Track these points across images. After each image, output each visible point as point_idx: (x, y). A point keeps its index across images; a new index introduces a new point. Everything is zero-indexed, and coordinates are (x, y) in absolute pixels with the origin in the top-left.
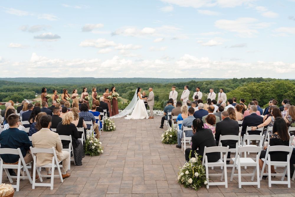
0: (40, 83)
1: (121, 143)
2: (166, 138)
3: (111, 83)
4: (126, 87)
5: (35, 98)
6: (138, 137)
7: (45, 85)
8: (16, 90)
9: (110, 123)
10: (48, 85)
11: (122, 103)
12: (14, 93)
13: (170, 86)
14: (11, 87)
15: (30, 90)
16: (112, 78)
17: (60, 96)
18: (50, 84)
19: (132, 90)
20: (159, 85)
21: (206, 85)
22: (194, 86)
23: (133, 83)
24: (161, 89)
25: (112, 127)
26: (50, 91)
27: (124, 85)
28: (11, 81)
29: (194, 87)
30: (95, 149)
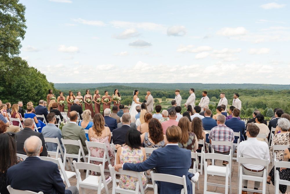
0: (152, 88)
3: (218, 89)
7: (155, 90)
10: (158, 90)
12: (128, 97)
13: (284, 93)
14: (126, 91)
16: (220, 84)
17: (168, 100)
18: (160, 89)
20: (271, 91)
23: (241, 89)
24: (273, 96)
26: (159, 95)
28: (127, 86)
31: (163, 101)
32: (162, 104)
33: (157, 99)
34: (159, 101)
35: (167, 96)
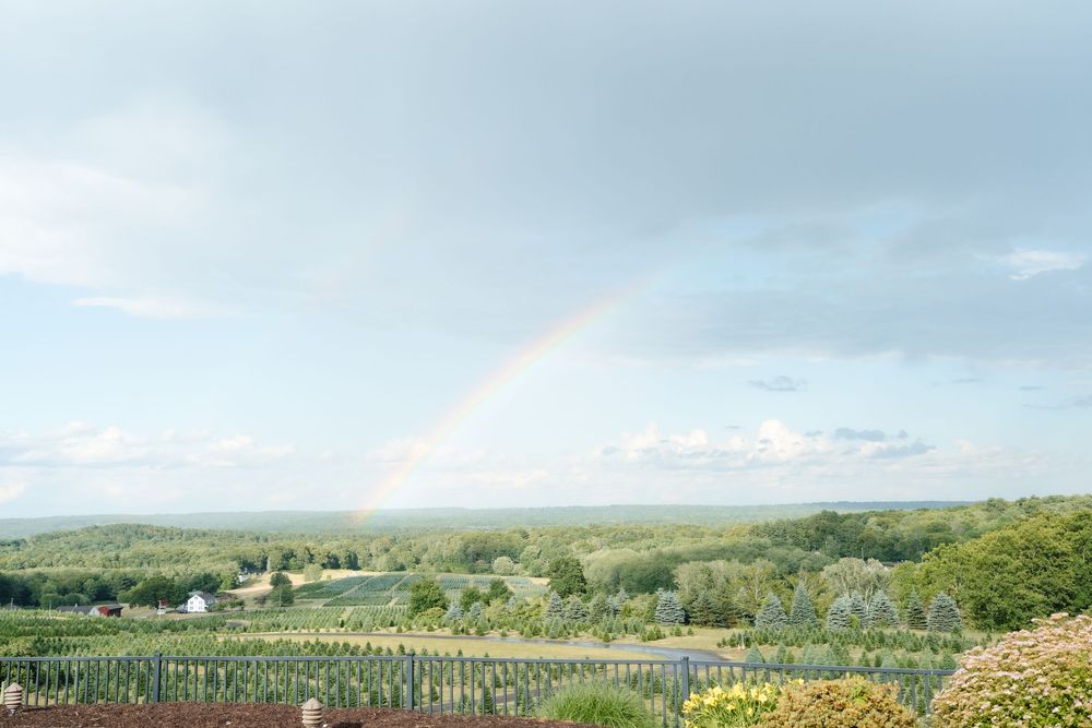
4: (572, 539)
17: (329, 576)
21: (880, 529)
22: (832, 533)
26: (293, 559)
27: (563, 533)
29: (830, 537)
32: (304, 594)
33: (288, 573)
34: (290, 583)
35: (326, 561)
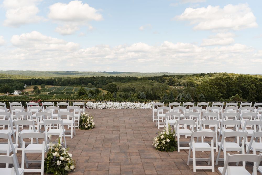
1: (101, 149)
2: (161, 143)
3: (93, 76)
5: (24, 89)
6: (122, 138)
8: (7, 82)
9: (88, 120)
11: (103, 94)
12: (5, 84)
13: (145, 80)
15: (19, 82)
17: (47, 87)
19: (111, 83)
20: (136, 78)
21: (177, 79)
23: (112, 77)
24: (137, 82)
25: (91, 124)
26: (38, 83)
27: (104, 78)
29: (166, 81)
30: (62, 164)
31: (42, 87)
32: (42, 91)
33: (36, 86)
34: (38, 88)
35: (46, 83)
